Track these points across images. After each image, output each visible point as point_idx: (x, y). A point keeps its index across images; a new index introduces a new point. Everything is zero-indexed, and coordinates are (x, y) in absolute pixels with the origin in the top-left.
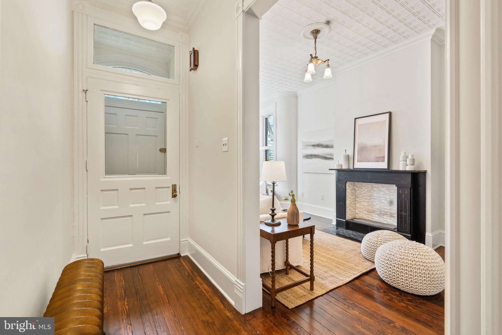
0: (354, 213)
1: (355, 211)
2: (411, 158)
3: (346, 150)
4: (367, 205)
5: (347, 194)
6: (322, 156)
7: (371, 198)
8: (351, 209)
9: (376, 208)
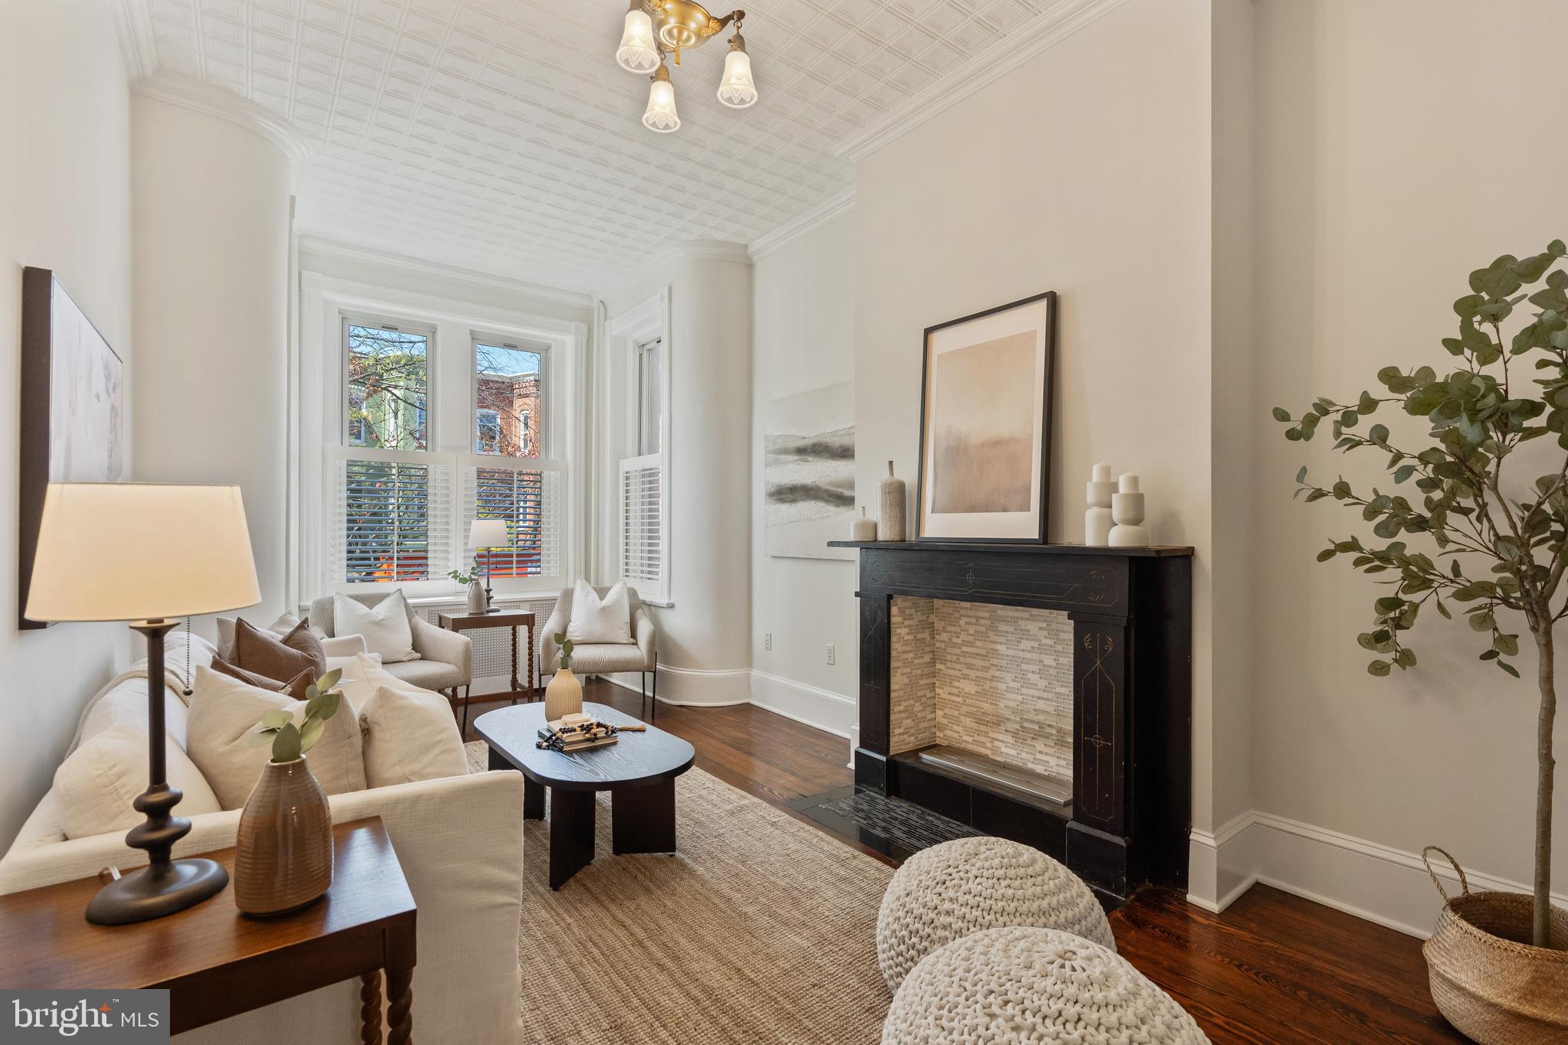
0: (927, 724)
1: (929, 717)
2: (1127, 492)
3: (891, 463)
4: (974, 693)
5: (896, 647)
6: (827, 491)
7: (987, 664)
8: (915, 709)
9: (1006, 707)
